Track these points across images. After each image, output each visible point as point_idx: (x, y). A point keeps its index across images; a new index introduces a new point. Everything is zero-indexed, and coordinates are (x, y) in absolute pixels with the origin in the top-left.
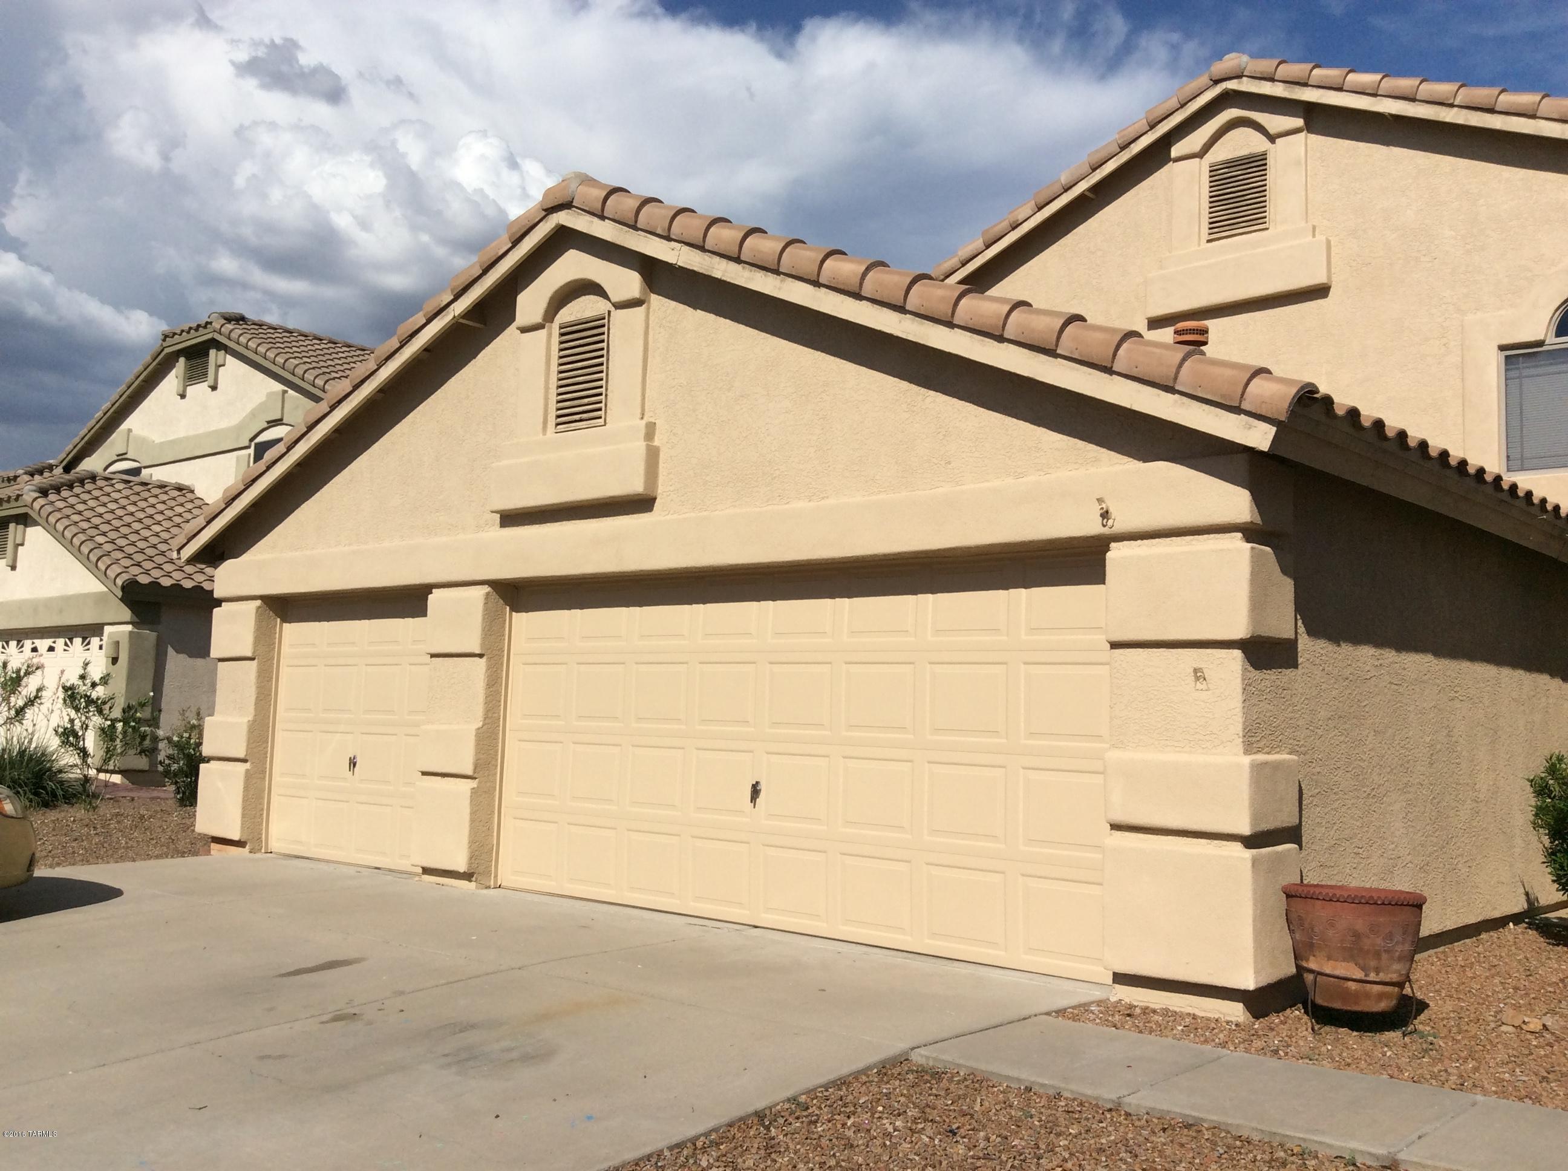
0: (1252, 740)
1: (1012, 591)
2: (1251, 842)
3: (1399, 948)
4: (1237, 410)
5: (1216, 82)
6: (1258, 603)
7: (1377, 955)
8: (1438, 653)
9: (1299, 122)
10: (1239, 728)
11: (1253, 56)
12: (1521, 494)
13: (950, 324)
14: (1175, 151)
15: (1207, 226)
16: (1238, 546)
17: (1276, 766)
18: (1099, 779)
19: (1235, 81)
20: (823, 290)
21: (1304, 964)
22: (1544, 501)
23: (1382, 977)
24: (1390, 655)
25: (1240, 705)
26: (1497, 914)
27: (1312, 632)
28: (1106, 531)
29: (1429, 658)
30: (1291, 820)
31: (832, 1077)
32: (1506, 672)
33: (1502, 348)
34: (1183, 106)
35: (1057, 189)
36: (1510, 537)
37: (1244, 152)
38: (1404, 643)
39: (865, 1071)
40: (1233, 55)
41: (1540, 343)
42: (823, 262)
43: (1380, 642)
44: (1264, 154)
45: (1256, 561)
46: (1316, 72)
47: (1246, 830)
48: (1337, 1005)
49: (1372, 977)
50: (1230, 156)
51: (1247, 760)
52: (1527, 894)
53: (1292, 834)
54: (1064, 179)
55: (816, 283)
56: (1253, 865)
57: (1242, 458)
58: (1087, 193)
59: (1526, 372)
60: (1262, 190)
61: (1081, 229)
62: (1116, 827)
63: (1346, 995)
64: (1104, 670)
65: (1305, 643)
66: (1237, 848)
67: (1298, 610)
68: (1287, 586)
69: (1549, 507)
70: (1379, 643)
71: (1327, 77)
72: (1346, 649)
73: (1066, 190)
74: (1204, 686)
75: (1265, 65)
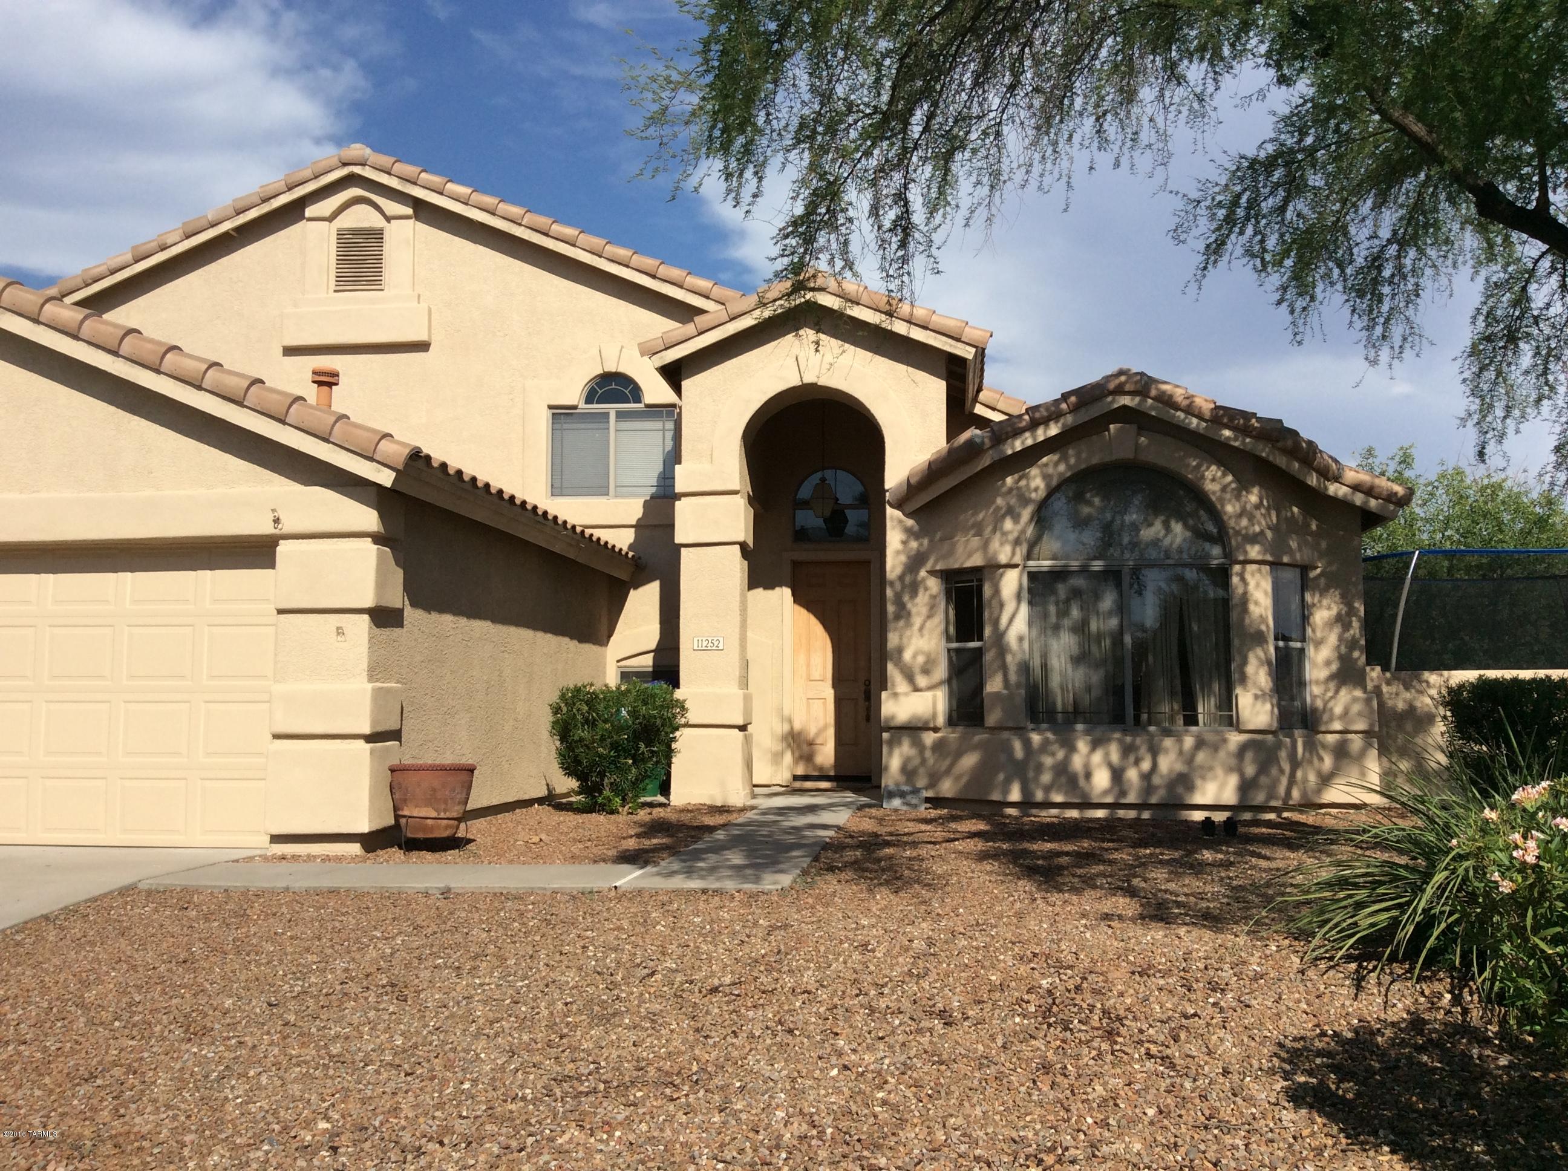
0: (373, 673)
1: (199, 572)
2: (370, 738)
3: (459, 796)
4: (371, 459)
5: (345, 164)
6: (381, 584)
7: (446, 802)
8: (494, 621)
9: (409, 211)
10: (365, 666)
11: (375, 149)
12: (550, 517)
13: (158, 371)
14: (309, 212)
15: (334, 279)
16: (369, 550)
17: (388, 691)
18: (266, 706)
19: (359, 167)
20: (42, 327)
21: (400, 813)
22: (565, 522)
23: (448, 815)
24: (463, 621)
25: (366, 650)
26: (527, 797)
27: (414, 604)
28: (277, 532)
29: (488, 623)
30: (397, 727)
31: (88, 897)
32: (540, 635)
33: (550, 407)
34: (316, 177)
35: (204, 223)
36: (544, 545)
37: (365, 225)
38: (473, 612)
39: (112, 892)
40: (358, 146)
41: (575, 407)
42: (43, 305)
43: (458, 612)
44: (382, 230)
45: (380, 557)
46: (423, 175)
47: (367, 731)
48: (421, 835)
49: (442, 815)
50: (354, 225)
51: (370, 686)
52: (548, 785)
53: (395, 735)
54: (211, 216)
55: (36, 321)
56: (371, 753)
57: (373, 490)
58: (232, 233)
59: (565, 426)
60: (379, 259)
61: (224, 261)
62: (277, 737)
63: (425, 828)
64: (272, 629)
65: (408, 611)
66: (361, 743)
67: (405, 590)
68: (399, 574)
69: (569, 526)
70: (455, 613)
71: (432, 181)
72: (434, 616)
73: (213, 226)
74: (343, 639)
75: (385, 160)
